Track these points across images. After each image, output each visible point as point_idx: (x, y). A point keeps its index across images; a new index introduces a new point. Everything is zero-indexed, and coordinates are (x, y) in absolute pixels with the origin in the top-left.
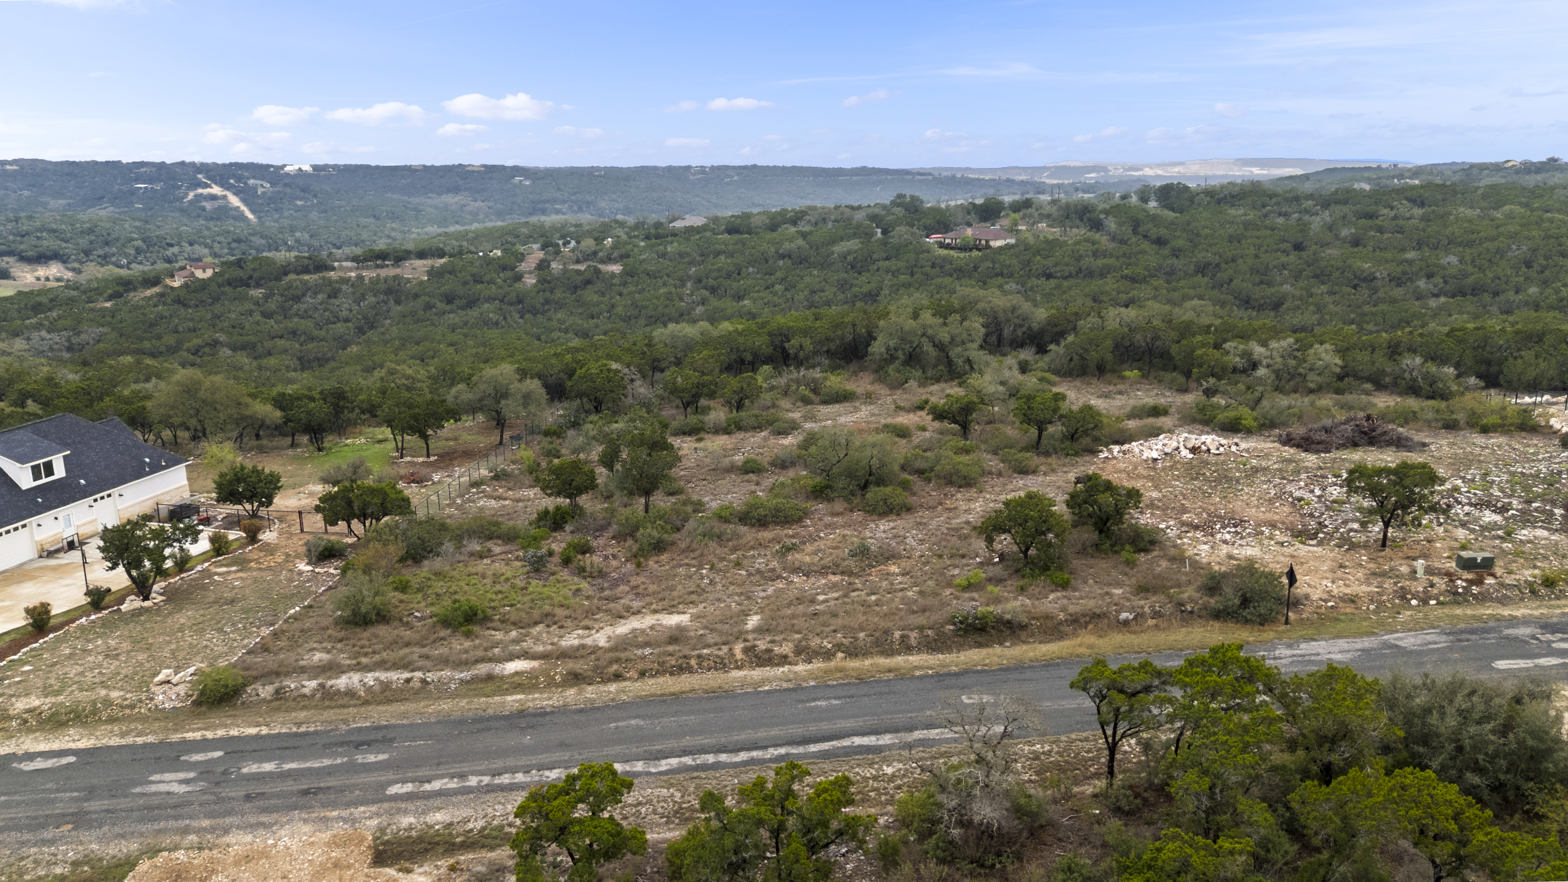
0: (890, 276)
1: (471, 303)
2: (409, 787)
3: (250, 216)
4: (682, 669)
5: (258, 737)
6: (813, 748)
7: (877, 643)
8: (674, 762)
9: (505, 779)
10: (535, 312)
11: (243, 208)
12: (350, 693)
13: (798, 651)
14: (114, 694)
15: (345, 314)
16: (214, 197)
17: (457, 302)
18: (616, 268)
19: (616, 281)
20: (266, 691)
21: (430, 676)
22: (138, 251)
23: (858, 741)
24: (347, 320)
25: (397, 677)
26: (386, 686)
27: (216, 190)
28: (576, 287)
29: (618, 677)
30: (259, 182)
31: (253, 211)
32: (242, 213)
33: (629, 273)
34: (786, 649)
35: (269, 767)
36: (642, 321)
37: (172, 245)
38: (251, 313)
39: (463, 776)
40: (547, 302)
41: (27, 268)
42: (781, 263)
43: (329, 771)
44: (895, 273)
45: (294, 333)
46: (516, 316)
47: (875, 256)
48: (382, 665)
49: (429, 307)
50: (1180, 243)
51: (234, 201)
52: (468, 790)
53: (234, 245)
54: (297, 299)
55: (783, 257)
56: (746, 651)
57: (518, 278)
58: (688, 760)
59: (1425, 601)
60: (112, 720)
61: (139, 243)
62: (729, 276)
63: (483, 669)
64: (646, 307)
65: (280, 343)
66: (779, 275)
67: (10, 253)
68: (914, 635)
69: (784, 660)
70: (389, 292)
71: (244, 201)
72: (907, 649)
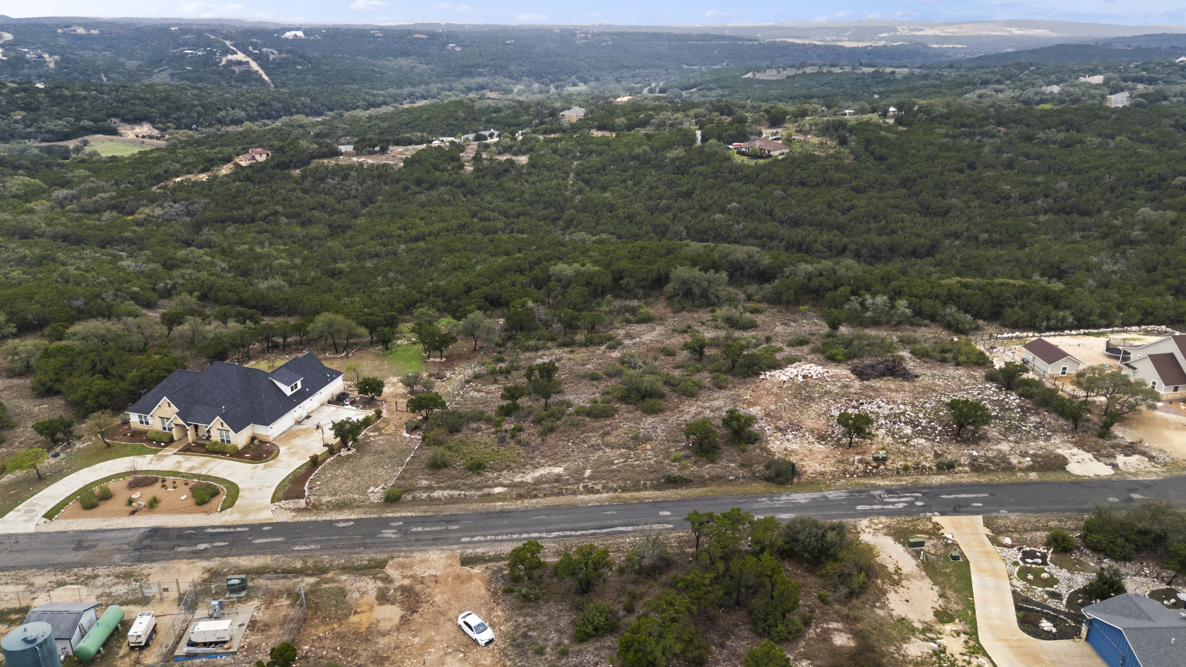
0: (701, 179)
1: (432, 186)
2: (468, 539)
3: (266, 78)
4: (560, 494)
5: (412, 517)
6: (604, 531)
7: (634, 486)
8: (556, 534)
9: (500, 537)
10: (473, 193)
11: (261, 72)
12: (439, 499)
13: (604, 488)
14: (356, 496)
15: (353, 192)
16: (240, 63)
17: (424, 185)
18: (523, 159)
19: (525, 171)
20: (409, 497)
21: (467, 493)
22: (199, 114)
23: (620, 529)
24: (355, 197)
25: (455, 493)
26: (452, 497)
27: (240, 56)
28: (499, 174)
29: (536, 496)
30: (270, 50)
31: (268, 74)
32: (261, 76)
33: (532, 164)
34: (599, 487)
35: (420, 529)
36: (541, 206)
37: (220, 110)
38: (294, 190)
39: (485, 536)
40: (480, 186)
41: (128, 127)
42: (632, 163)
43: (440, 532)
44: (706, 177)
45: (323, 206)
46: (461, 196)
47: (694, 162)
48: (449, 487)
49: (406, 189)
50: (893, 160)
51: (254, 66)
52: (487, 541)
53: (261, 108)
54: (322, 180)
55: (633, 158)
56: (584, 487)
57: (462, 167)
58: (561, 533)
60: (358, 507)
61: (199, 108)
62: (598, 171)
63: (486, 491)
64: (543, 195)
65: (316, 213)
66: (630, 173)
67: (116, 116)
68: (649, 483)
69: (598, 492)
70: (380, 177)
71: (260, 65)
72: (645, 488)
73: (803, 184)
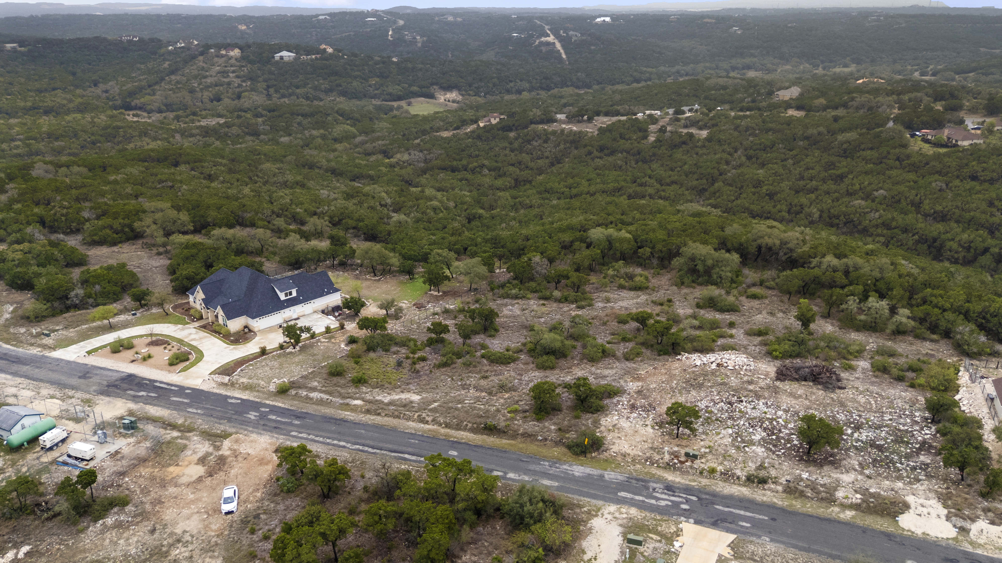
1: (612, 153)
2: (296, 434)
3: (564, 56)
4: (398, 417)
5: (280, 407)
6: (393, 454)
7: (457, 425)
8: (358, 447)
9: (317, 439)
10: (645, 161)
11: (562, 51)
12: (311, 399)
13: (433, 420)
14: (262, 383)
15: (546, 154)
16: (548, 44)
17: (606, 151)
18: (704, 133)
19: (700, 144)
20: (294, 392)
22: (494, 85)
23: (406, 456)
24: (547, 158)
25: (326, 397)
26: (321, 399)
27: (551, 39)
28: (675, 146)
29: (379, 414)
30: (575, 33)
31: (566, 53)
32: (561, 54)
33: (709, 139)
34: (429, 419)
35: (275, 417)
36: (696, 176)
37: (511, 81)
38: (505, 148)
39: (309, 435)
40: (654, 155)
42: (801, 143)
43: (284, 423)
45: (520, 163)
46: (633, 163)
49: (590, 153)
51: (558, 46)
53: (544, 81)
54: (529, 142)
56: (419, 416)
57: (645, 137)
58: (361, 447)
59: (653, 464)
60: (255, 391)
61: (495, 80)
63: (348, 401)
65: (511, 169)
66: (794, 152)
67: (436, 84)
68: (470, 425)
69: (427, 422)
70: (573, 142)
71: (563, 46)
72: (465, 429)
73: (974, 178)
